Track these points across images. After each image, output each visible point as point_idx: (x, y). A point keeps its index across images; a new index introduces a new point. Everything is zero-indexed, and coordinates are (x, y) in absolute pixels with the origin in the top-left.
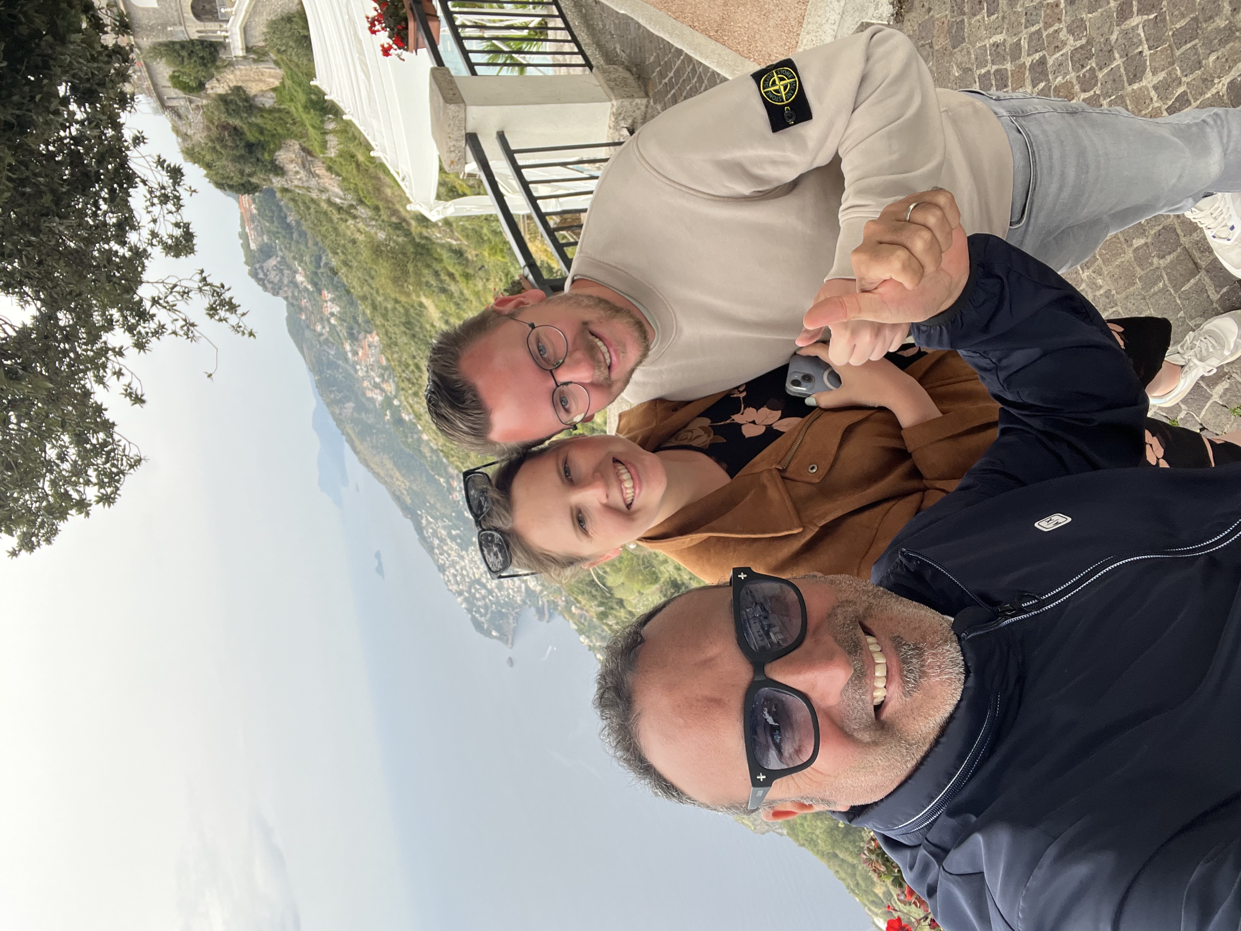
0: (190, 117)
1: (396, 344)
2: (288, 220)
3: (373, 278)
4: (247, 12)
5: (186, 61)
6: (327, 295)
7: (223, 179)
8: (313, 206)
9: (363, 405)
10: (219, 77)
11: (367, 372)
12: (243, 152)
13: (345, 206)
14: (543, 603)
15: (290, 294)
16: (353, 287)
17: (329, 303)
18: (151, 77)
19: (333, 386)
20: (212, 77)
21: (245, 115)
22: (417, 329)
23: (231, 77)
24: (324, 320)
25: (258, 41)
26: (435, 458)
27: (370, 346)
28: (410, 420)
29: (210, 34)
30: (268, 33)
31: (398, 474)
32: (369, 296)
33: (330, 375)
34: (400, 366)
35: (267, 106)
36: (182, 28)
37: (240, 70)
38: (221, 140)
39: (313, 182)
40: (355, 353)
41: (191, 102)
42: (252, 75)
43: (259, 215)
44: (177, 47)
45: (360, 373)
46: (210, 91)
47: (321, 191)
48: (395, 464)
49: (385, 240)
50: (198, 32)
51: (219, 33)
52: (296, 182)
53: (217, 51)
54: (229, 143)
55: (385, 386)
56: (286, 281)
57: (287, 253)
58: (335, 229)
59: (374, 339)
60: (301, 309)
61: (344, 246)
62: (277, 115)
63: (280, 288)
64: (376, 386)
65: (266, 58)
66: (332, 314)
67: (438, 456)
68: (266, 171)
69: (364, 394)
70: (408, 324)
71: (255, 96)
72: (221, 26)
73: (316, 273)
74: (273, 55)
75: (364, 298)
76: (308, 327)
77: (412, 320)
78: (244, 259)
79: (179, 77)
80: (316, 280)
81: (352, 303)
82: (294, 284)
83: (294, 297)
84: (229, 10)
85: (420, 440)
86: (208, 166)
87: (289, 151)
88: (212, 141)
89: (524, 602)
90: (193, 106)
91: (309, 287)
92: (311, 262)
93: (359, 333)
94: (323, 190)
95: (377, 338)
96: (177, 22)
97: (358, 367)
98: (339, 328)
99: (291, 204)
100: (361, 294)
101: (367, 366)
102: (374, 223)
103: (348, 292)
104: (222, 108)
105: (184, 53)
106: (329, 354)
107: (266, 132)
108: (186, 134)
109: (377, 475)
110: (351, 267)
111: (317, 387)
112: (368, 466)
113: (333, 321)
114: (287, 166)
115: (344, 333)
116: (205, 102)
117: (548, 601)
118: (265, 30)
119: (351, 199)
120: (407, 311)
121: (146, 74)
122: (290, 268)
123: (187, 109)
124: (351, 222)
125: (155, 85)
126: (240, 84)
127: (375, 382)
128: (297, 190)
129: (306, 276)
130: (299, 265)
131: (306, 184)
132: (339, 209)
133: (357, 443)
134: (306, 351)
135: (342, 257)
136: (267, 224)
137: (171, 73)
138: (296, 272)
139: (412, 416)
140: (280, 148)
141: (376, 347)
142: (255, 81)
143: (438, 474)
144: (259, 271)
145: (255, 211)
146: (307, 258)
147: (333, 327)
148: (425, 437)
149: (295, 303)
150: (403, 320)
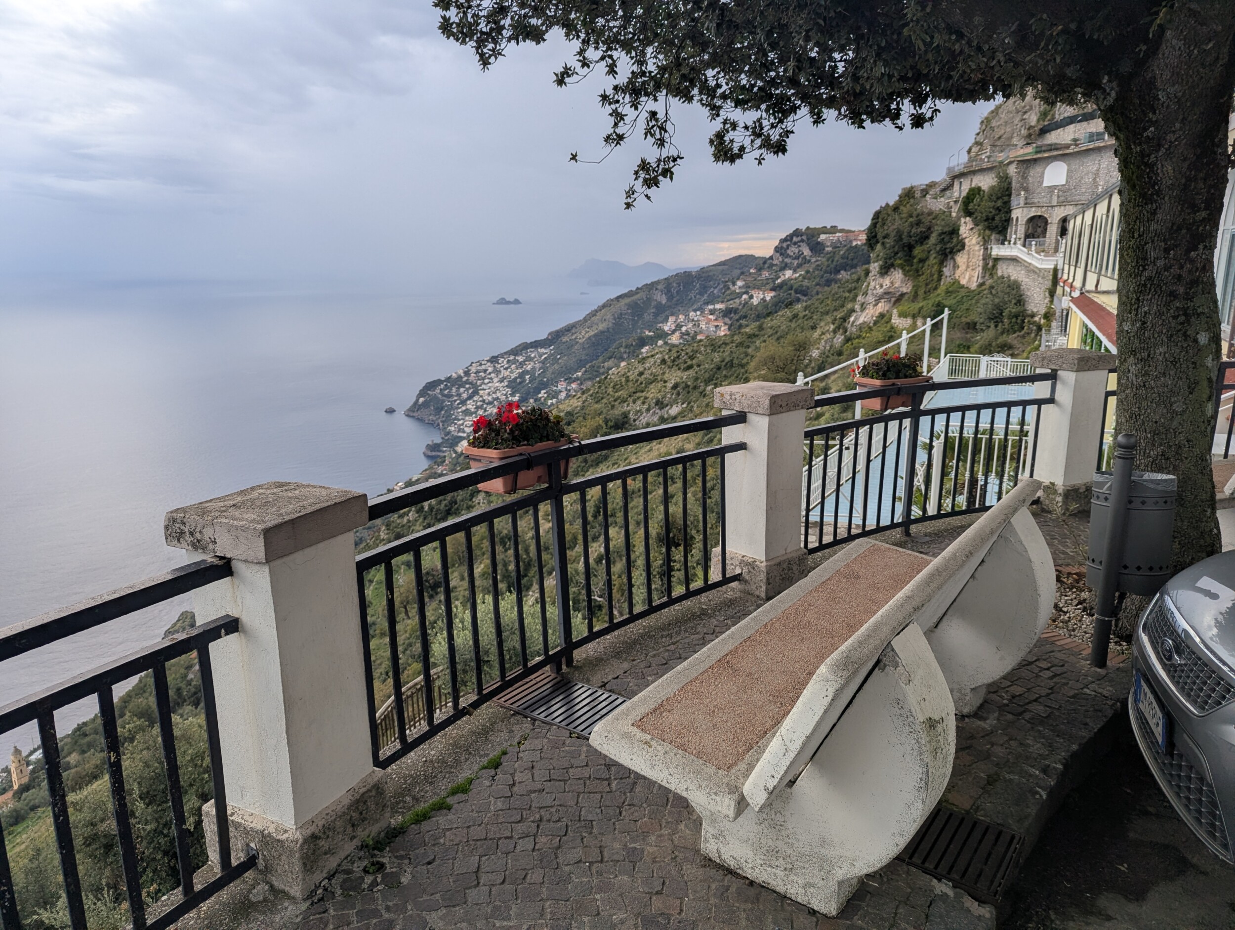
0: (942, 199)
1: (713, 351)
2: (842, 272)
3: (778, 339)
4: (1030, 264)
5: (992, 204)
6: (769, 296)
7: (883, 219)
8: (851, 295)
9: (662, 312)
10: (974, 231)
11: (693, 320)
12: (905, 241)
13: (846, 324)
14: (444, 452)
15: (775, 262)
16: (772, 320)
17: (762, 296)
18: (982, 171)
19: (684, 287)
20: (976, 225)
21: (938, 249)
22: (724, 373)
23: (974, 241)
24: (747, 288)
25: (1003, 270)
26: (602, 370)
27: (717, 326)
28: (642, 353)
29: (1014, 229)
30: (1010, 280)
31: (592, 333)
32: (762, 333)
33: (695, 286)
34: (693, 351)
35: (944, 269)
36: (1022, 205)
37: (980, 250)
38: (918, 223)
39: (870, 299)
40: (712, 312)
41: (956, 202)
42: (973, 260)
43: (851, 247)
44: (1006, 199)
45: (692, 314)
46: (963, 220)
47: (862, 305)
48: (602, 332)
49: (811, 356)
50: (1017, 218)
51: (1014, 236)
52: (872, 284)
53: (999, 233)
54: (914, 231)
55: (677, 334)
56: (788, 260)
57: (814, 266)
58: (827, 313)
59: (723, 331)
60: (760, 270)
61: (811, 318)
62: (936, 276)
63: (781, 254)
64: (679, 327)
65: (987, 275)
66: (751, 297)
67: (603, 374)
68: (886, 259)
69: (672, 315)
70: (730, 365)
71: (954, 260)
72: (1020, 239)
73: (791, 288)
74: (989, 282)
75: (761, 328)
76: (742, 273)
77: (733, 369)
78: (811, 226)
79: (979, 194)
80: (785, 287)
81: (759, 317)
82: (784, 267)
83: (772, 265)
84: (1033, 248)
85: (622, 359)
86: (896, 208)
87: (902, 282)
88: (918, 216)
89: (449, 433)
90: (952, 204)
91: (779, 281)
92: (801, 286)
93: (731, 319)
94: (863, 307)
95: (723, 334)
96: (1028, 201)
97: (698, 313)
98: (737, 301)
99: (855, 277)
100: (765, 326)
101: (698, 321)
102: (828, 348)
103: (768, 314)
104: (946, 229)
105: (999, 203)
106: (715, 288)
107: (921, 265)
108: (927, 193)
109: (594, 313)
110: (791, 321)
111: (685, 272)
112: (604, 306)
113: (745, 296)
114: (888, 278)
115: (733, 304)
116: (954, 214)
117: (445, 457)
118: (1012, 278)
119: (852, 330)
120: (743, 366)
121: (985, 166)
122: (799, 266)
123: (950, 198)
124: (832, 327)
125: (974, 172)
126: (967, 248)
127: (682, 326)
128: (865, 284)
129: (790, 279)
130: (800, 275)
131: (870, 292)
132: (845, 319)
133: (627, 300)
134: (721, 268)
135: (801, 315)
136: (842, 253)
137: (983, 188)
138: (795, 271)
139: (644, 355)
140: (905, 275)
141: (715, 332)
142: (968, 262)
143: (586, 371)
144: (799, 238)
145: (854, 244)
146: (806, 283)
147: (739, 295)
148: (623, 364)
149: (766, 266)
150: (735, 361)
